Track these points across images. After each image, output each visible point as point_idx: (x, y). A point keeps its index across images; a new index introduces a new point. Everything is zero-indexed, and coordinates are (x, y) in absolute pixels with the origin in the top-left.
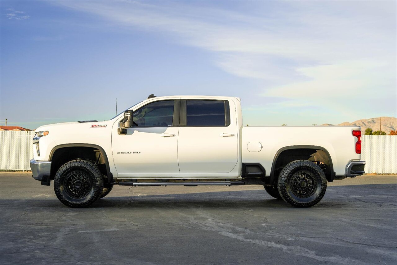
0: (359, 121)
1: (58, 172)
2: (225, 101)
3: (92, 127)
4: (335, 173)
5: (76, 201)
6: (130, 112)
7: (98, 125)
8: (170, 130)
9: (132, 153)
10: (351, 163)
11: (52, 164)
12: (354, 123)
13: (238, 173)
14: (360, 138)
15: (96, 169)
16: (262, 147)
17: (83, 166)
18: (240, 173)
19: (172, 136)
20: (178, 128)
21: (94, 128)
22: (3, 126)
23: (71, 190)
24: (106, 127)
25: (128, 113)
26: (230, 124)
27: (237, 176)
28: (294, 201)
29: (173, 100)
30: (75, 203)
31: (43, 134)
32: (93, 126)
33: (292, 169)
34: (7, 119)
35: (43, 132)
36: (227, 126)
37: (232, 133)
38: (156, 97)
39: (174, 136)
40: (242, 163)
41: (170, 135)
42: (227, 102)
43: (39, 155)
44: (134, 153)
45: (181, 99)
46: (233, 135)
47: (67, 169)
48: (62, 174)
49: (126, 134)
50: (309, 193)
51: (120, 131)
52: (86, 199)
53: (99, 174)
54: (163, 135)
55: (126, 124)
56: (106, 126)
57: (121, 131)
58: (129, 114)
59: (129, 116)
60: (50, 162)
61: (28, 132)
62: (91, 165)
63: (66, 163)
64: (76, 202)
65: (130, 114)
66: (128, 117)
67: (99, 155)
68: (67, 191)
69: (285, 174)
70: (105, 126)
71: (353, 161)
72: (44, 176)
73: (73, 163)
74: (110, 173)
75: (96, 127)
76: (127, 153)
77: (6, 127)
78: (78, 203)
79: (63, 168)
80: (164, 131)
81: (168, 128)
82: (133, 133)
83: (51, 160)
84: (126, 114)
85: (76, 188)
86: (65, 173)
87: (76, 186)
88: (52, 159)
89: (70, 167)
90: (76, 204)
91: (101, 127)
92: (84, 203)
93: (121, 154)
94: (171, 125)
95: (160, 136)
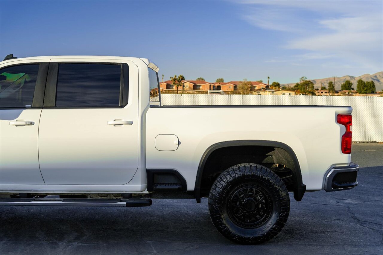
0: (380, 73)
4: (305, 186)
10: (333, 170)
12: (374, 75)
13: (140, 185)
14: (351, 126)
16: (179, 143)
18: (145, 185)
19: (28, 125)
26: (127, 103)
27: (139, 189)
28: (232, 235)
29: (38, 64)
33: (230, 180)
36: (122, 107)
37: (130, 120)
38: (16, 58)
39: (32, 123)
40: (147, 170)
41: (24, 123)
46: (131, 123)
50: (260, 219)
54: (13, 122)
69: (217, 189)
71: (337, 166)
80: (17, 116)
81: (25, 111)
94: (30, 106)
95: (10, 124)
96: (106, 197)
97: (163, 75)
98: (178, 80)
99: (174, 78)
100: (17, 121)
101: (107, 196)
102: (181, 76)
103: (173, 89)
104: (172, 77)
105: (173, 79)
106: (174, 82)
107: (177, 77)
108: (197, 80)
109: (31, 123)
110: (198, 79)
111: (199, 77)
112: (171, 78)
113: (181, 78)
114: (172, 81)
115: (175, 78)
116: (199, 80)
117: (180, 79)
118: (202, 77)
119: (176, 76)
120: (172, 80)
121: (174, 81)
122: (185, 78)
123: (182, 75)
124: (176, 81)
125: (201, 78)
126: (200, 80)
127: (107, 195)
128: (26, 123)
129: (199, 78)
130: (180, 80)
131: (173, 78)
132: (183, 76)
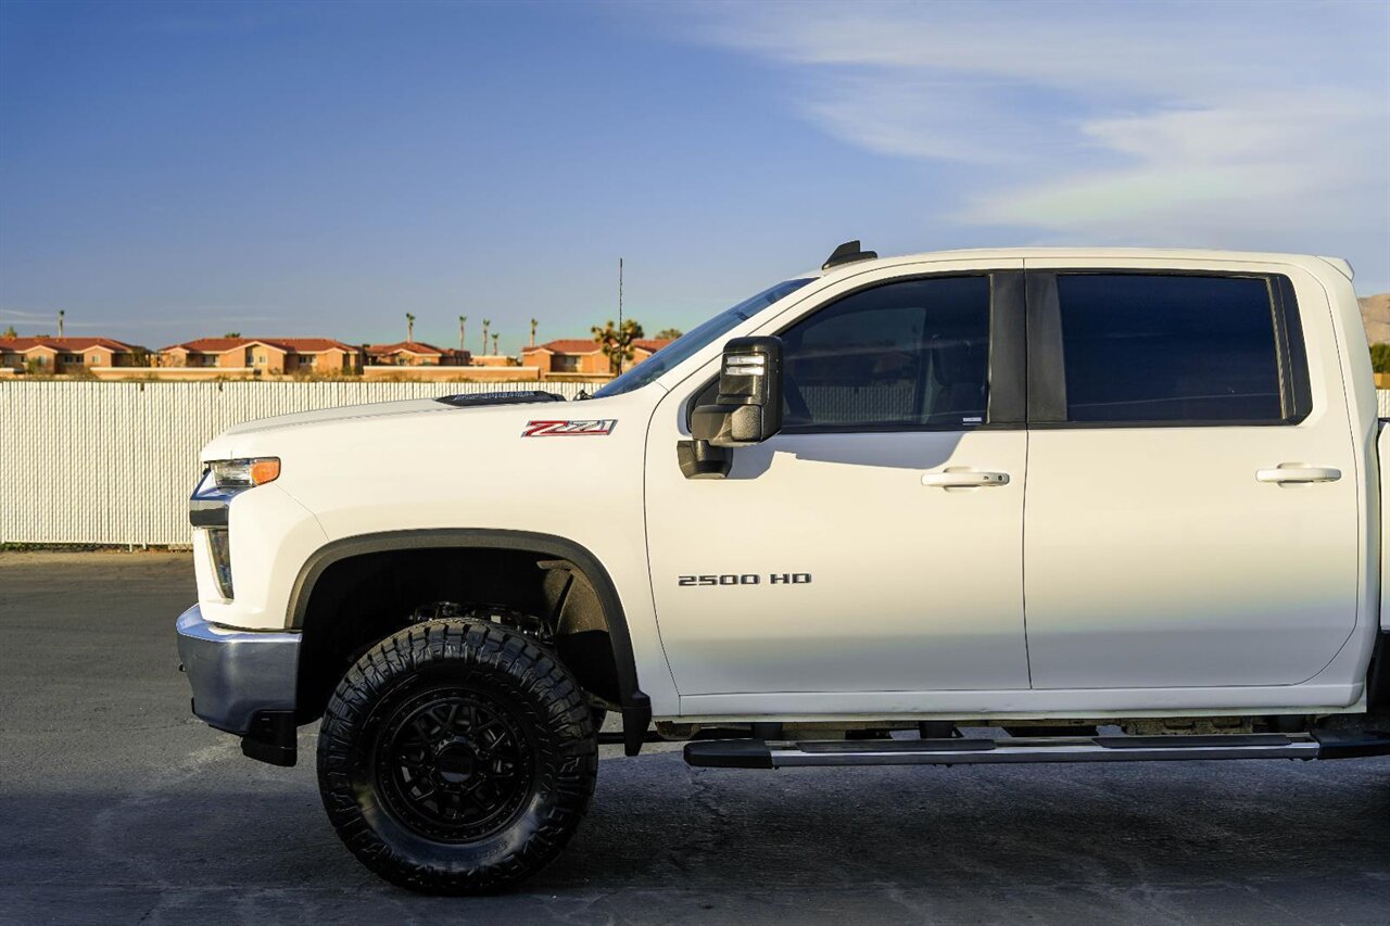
1: (339, 696)
2: (1273, 276)
3: (528, 434)
5: (448, 857)
6: (762, 348)
7: (566, 424)
8: (979, 449)
9: (765, 579)
11: (304, 647)
13: (1351, 686)
15: (558, 673)
17: (486, 659)
18: (1360, 684)
19: (992, 484)
20: (1021, 435)
21: (541, 442)
22: (51, 337)
23: (416, 791)
24: (608, 432)
25: (751, 354)
26: (1308, 409)
27: (1345, 698)
29: (980, 277)
30: (439, 867)
31: (245, 475)
32: (538, 428)
34: (62, 313)
35: (248, 461)
36: (1295, 420)
37: (1329, 465)
38: (872, 255)
39: (1002, 480)
40: (1380, 632)
41: (980, 479)
42: (1283, 284)
43: (228, 593)
44: (774, 579)
45: (1028, 266)
46: (1334, 476)
47: (392, 678)
48: (365, 707)
49: (726, 477)
51: (696, 455)
52: (505, 844)
53: (577, 705)
54: (935, 475)
55: (739, 421)
56: (608, 424)
57: (701, 455)
58: (760, 360)
59: (760, 371)
60: (296, 639)
61: (147, 386)
62: (527, 651)
63: (387, 642)
64: (448, 862)
65: (765, 366)
66: (749, 378)
67: (561, 587)
68: (395, 799)
70: (605, 429)
72: (258, 716)
73: (427, 642)
74: (636, 696)
75: (553, 432)
76: (735, 581)
77: (61, 340)
78: (457, 868)
79: (369, 672)
80: (945, 454)
81: (969, 438)
82: (767, 466)
83: (301, 622)
84: (738, 360)
85: (446, 782)
86: (385, 699)
87: (444, 774)
88: (306, 619)
89: (410, 664)
90: (445, 873)
91: (582, 431)
92: (490, 869)
93: (698, 588)
94: (979, 419)
95: (924, 481)
96: (1189, 731)
97: (533, 321)
98: (618, 338)
99: (605, 332)
100: (945, 471)
101: (1192, 727)
102: (632, 325)
103: (576, 371)
104: (596, 326)
105: (602, 335)
106: (606, 344)
107: (616, 329)
108: (658, 338)
109: (1000, 478)
110: (662, 335)
111: (667, 329)
112: (594, 330)
113: (629, 331)
114: (597, 340)
115: (608, 331)
116: (667, 338)
117: (626, 334)
118: (675, 328)
119: (611, 324)
120: (599, 337)
121: (607, 341)
122: (644, 330)
123: (634, 320)
124: (612, 341)
125: (672, 331)
126: (670, 337)
127: (1192, 723)
128: (986, 478)
129: (664, 332)
130: (628, 337)
131: (600, 330)
132: (639, 324)
